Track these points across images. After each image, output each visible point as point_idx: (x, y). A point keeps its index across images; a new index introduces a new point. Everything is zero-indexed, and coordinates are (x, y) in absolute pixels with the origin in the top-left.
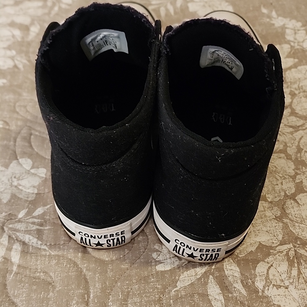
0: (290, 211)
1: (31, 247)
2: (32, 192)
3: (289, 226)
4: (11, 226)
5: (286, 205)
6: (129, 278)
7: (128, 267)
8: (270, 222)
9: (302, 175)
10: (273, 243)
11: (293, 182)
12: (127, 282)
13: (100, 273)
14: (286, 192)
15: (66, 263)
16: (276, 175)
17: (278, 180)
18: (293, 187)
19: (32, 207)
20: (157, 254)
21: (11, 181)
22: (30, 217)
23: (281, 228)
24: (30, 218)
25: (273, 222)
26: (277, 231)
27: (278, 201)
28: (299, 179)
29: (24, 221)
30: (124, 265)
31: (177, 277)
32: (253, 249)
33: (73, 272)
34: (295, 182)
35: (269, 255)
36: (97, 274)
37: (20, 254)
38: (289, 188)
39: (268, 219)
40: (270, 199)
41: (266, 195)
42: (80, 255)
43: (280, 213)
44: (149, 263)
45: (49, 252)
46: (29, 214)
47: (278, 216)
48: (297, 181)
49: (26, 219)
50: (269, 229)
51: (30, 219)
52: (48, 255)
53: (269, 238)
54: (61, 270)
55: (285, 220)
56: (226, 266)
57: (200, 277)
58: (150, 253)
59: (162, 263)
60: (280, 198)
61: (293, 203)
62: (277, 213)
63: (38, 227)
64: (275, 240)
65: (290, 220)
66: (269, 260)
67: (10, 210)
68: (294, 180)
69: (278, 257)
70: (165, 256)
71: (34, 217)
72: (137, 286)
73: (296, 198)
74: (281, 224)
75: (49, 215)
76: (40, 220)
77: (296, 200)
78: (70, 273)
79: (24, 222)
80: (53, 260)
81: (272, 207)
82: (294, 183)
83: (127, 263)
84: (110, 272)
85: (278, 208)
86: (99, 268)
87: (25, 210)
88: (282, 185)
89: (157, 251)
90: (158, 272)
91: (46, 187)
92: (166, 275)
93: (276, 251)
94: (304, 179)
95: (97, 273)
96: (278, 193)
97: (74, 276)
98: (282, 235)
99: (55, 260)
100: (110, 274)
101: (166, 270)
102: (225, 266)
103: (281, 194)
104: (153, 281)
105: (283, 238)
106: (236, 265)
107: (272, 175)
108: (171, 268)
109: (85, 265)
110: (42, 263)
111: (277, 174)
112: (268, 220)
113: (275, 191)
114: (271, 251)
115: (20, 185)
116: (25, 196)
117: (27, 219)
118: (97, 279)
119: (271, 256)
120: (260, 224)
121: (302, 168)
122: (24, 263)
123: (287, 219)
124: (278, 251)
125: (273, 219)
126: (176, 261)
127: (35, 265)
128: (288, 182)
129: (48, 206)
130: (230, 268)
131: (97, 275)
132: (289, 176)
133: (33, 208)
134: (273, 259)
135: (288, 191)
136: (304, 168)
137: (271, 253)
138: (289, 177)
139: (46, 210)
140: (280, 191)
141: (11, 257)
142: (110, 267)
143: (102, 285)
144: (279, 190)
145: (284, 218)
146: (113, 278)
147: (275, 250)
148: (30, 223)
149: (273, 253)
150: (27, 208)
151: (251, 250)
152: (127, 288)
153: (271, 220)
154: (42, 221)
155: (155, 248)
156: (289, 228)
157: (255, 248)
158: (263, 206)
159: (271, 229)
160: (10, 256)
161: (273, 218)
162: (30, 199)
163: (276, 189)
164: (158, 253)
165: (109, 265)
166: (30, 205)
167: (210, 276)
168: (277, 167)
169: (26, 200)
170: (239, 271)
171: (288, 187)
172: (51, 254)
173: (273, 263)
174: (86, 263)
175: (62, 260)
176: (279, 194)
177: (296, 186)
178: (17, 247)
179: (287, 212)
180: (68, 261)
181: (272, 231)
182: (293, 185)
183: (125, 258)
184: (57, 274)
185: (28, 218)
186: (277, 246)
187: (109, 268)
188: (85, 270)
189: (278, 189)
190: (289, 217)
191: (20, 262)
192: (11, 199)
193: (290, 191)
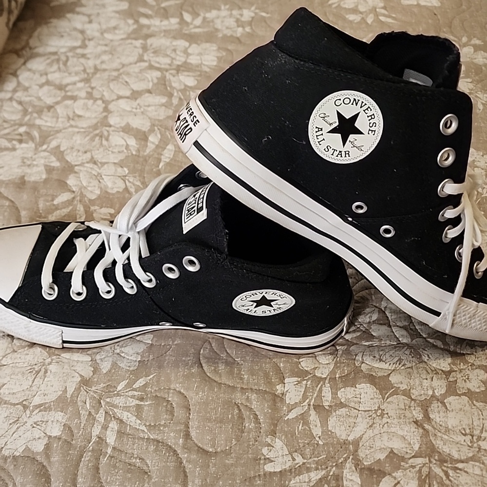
0: (434, 416)
1: (128, 426)
2: (135, 359)
3: (429, 435)
4: (108, 400)
5: (432, 407)
6: (233, 477)
7: (233, 462)
8: (408, 425)
9: (458, 373)
10: (407, 453)
11: (446, 379)
12: (230, 482)
13: (201, 467)
14: (435, 391)
15: (165, 451)
16: (427, 367)
17: (429, 373)
18: (445, 386)
19: (134, 378)
20: (268, 449)
22: (129, 389)
23: (420, 436)
24: (129, 391)
25: (412, 426)
26: (415, 438)
27: (423, 401)
28: (454, 377)
29: (123, 394)
30: (229, 460)
31: (287, 482)
32: (382, 456)
33: (172, 462)
34: (449, 380)
35: (398, 468)
36: (198, 468)
37: (116, 435)
38: (439, 386)
39: (407, 421)
40: (415, 396)
41: (411, 390)
42: (181, 442)
43: (423, 416)
44: (257, 460)
45: (148, 435)
46: (129, 385)
47: (419, 419)
48: (451, 379)
49: (125, 391)
50: (406, 433)
51: (130, 392)
52: (147, 438)
53: (403, 445)
54: (159, 458)
55: (427, 426)
56: (346, 475)
57: (313, 484)
58: (260, 448)
59: (272, 461)
60: (426, 397)
61: (440, 407)
62: (419, 416)
63: (138, 402)
64: (410, 450)
65: (433, 427)
66: (397, 474)
67: (109, 381)
68: (447, 376)
69: (409, 473)
70: (277, 452)
71: (135, 390)
73: (445, 401)
74: (421, 430)
75: (151, 386)
76: (140, 393)
77: (444, 403)
78: (168, 464)
79: (123, 396)
80: (151, 446)
81: (415, 407)
82: (446, 381)
83: (232, 458)
84: (212, 467)
85: (422, 409)
86: (200, 461)
87: (124, 381)
88: (432, 380)
89: (269, 445)
90: (266, 472)
91: (151, 353)
92: (275, 478)
93: (408, 465)
94: (460, 378)
96: (425, 391)
97: (172, 467)
98: (419, 445)
99: (154, 446)
100: (212, 470)
101: (275, 471)
102: (344, 473)
103: (428, 391)
104: (259, 484)
105: (420, 448)
106: (358, 475)
107: (422, 366)
108: (281, 469)
109: (186, 455)
110: (139, 448)
111: (429, 366)
112: (407, 423)
113: (421, 387)
114: (402, 464)
115: (123, 353)
116: (126, 364)
117: (126, 392)
118: (197, 474)
119: (401, 470)
120: (396, 425)
121: (460, 364)
122: (120, 445)
123: (430, 425)
124: (410, 465)
125: (413, 423)
126: (289, 460)
127: (131, 448)
128: (440, 379)
129: (152, 376)
130: (350, 478)
132: (442, 371)
133: (134, 379)
134: (402, 474)
135: (437, 389)
136: (462, 364)
137: (401, 466)
138: (442, 373)
139: (148, 381)
140: (428, 388)
141: (106, 437)
142: (213, 461)
143: (202, 482)
144: (427, 386)
145: (426, 424)
146: (215, 475)
147: (407, 463)
148: (129, 396)
149: (404, 466)
150: (127, 379)
151: (378, 458)
153: (410, 423)
154: (143, 393)
155: (267, 442)
156: (430, 437)
157: (385, 457)
158: (404, 403)
159: (409, 434)
160: (105, 435)
161: (414, 421)
162: (131, 369)
163: (424, 384)
164: (270, 448)
165: (212, 458)
166: (131, 376)
167: (325, 485)
168: (430, 356)
170: (360, 483)
172: (150, 437)
173: (401, 479)
174: (187, 453)
175: (161, 446)
177: (448, 385)
178: (114, 425)
179: (431, 416)
180: (168, 448)
181: (409, 437)
182: (445, 384)
183: (231, 451)
184: (155, 462)
185: (127, 390)
186: (410, 458)
187: (212, 462)
188: (185, 461)
190: (432, 424)
191: (115, 443)
192: (111, 368)
193: (440, 390)
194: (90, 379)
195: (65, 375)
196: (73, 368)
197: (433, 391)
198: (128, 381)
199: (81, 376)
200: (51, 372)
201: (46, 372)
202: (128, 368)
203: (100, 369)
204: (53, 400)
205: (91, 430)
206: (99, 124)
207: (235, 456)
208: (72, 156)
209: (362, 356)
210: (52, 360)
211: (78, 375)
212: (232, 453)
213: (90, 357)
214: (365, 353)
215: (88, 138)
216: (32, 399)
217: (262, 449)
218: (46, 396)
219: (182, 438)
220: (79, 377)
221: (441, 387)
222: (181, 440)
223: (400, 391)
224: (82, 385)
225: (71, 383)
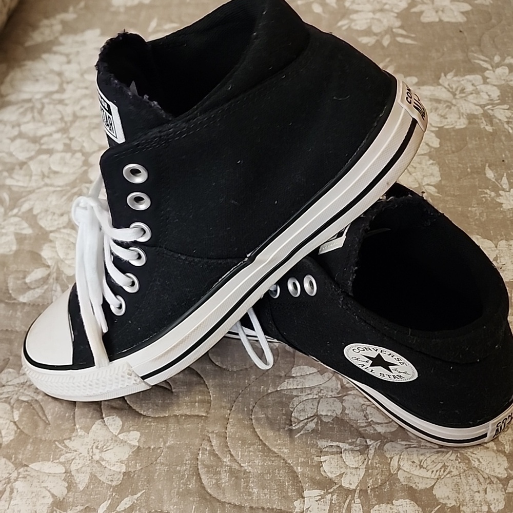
2: (118, 470)
11: (503, 490)
14: (491, 506)
16: (479, 474)
17: (480, 483)
18: (502, 500)
19: (117, 496)
21: (91, 454)
34: (507, 491)
38: (496, 500)
41: (461, 506)
46: (111, 508)
48: (510, 490)
67: (88, 501)
68: (505, 487)
75: (139, 509)
82: (504, 493)
87: (106, 502)
88: (486, 494)
91: (138, 461)
96: (478, 507)
103: (483, 507)
107: (472, 473)
111: (481, 472)
113: (473, 502)
115: (103, 460)
116: (108, 477)
128: (496, 490)
129: (139, 494)
132: (498, 478)
133: (117, 498)
135: (493, 504)
138: (498, 482)
139: (136, 502)
140: (482, 503)
144: (480, 501)
150: (109, 500)
162: (114, 484)
163: (476, 499)
166: (114, 494)
168: (481, 460)
169: (109, 484)
171: (494, 499)
176: (480, 508)
177: (506, 498)
182: (503, 497)
189: (479, 499)
192: (89, 483)
193: (497, 505)
194: (64, 498)
195: (34, 495)
196: (44, 485)
197: (489, 506)
198: (110, 501)
199: (53, 495)
200: (18, 491)
201: (12, 492)
202: (110, 483)
203: (76, 483)
206: (78, 181)
208: (47, 220)
209: (399, 460)
210: (19, 474)
211: (49, 494)
213: (64, 468)
214: (401, 457)
215: (65, 198)
220: (51, 496)
221: (497, 501)
223: (448, 509)
224: (54, 508)
225: (42, 506)
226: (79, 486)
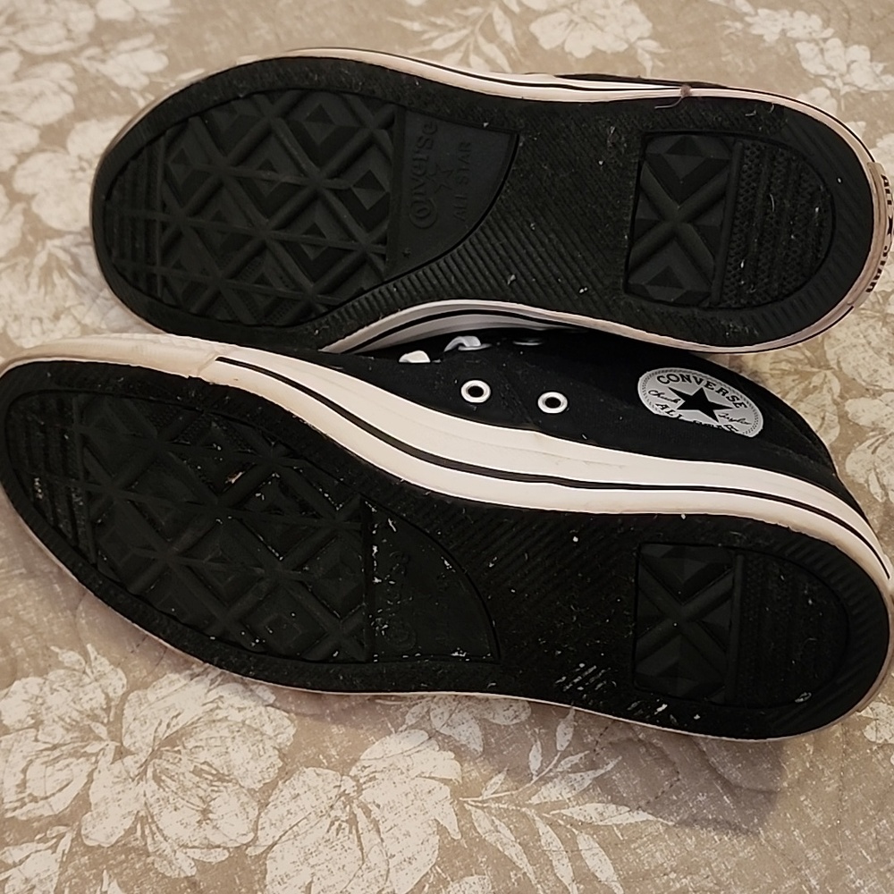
1: (615, 828)
4: (535, 800)
6: (859, 811)
7: (837, 785)
12: (861, 822)
13: (797, 826)
19: (543, 731)
20: (872, 728)
22: (556, 758)
24: (559, 761)
29: (552, 774)
30: (829, 786)
33: (745, 848)
36: (794, 831)
37: (606, 857)
42: (728, 801)
45: (662, 824)
46: (549, 751)
49: (551, 767)
51: (562, 763)
52: (665, 831)
54: (719, 854)
58: (859, 734)
63: (592, 774)
70: (888, 725)
71: (564, 755)
72: (885, 821)
75: (589, 731)
76: (582, 755)
78: (741, 854)
79: (556, 777)
80: (685, 840)
83: (830, 779)
84: (815, 814)
86: (788, 815)
87: (534, 746)
89: (868, 721)
95: (792, 829)
97: (752, 856)
99: (691, 838)
100: (817, 819)
109: (756, 821)
110: (667, 857)
117: (556, 766)
118: (801, 841)
122: (631, 873)
127: (655, 867)
131: (795, 833)
133: (546, 733)
139: (576, 724)
141: (593, 874)
142: (806, 803)
143: (819, 851)
146: (829, 826)
148: (568, 772)
150: (536, 741)
152: (868, 835)
154: (587, 752)
155: (860, 716)
160: (589, 870)
162: (523, 718)
164: (872, 725)
166: (537, 730)
169: (517, 724)
172: (668, 825)
174: (753, 814)
178: (585, 842)
180: (716, 826)
184: (717, 866)
185: (554, 762)
187: (806, 806)
191: (620, 875)
192: (485, 735)
194: (463, 778)
195: (411, 796)
196: (413, 773)
198: (539, 743)
199: (445, 781)
200: (378, 806)
201: (368, 813)
202: (515, 721)
203: (462, 745)
204: (434, 861)
205: (555, 875)
207: (832, 773)
209: (878, 479)
210: (355, 778)
211: (437, 782)
212: (823, 769)
213: (423, 732)
214: (878, 470)
216: (388, 883)
217: (863, 733)
218: (414, 862)
219: (725, 794)
220: (442, 785)
222: (725, 797)
224: (461, 799)
225: (439, 806)
226: (472, 746)
